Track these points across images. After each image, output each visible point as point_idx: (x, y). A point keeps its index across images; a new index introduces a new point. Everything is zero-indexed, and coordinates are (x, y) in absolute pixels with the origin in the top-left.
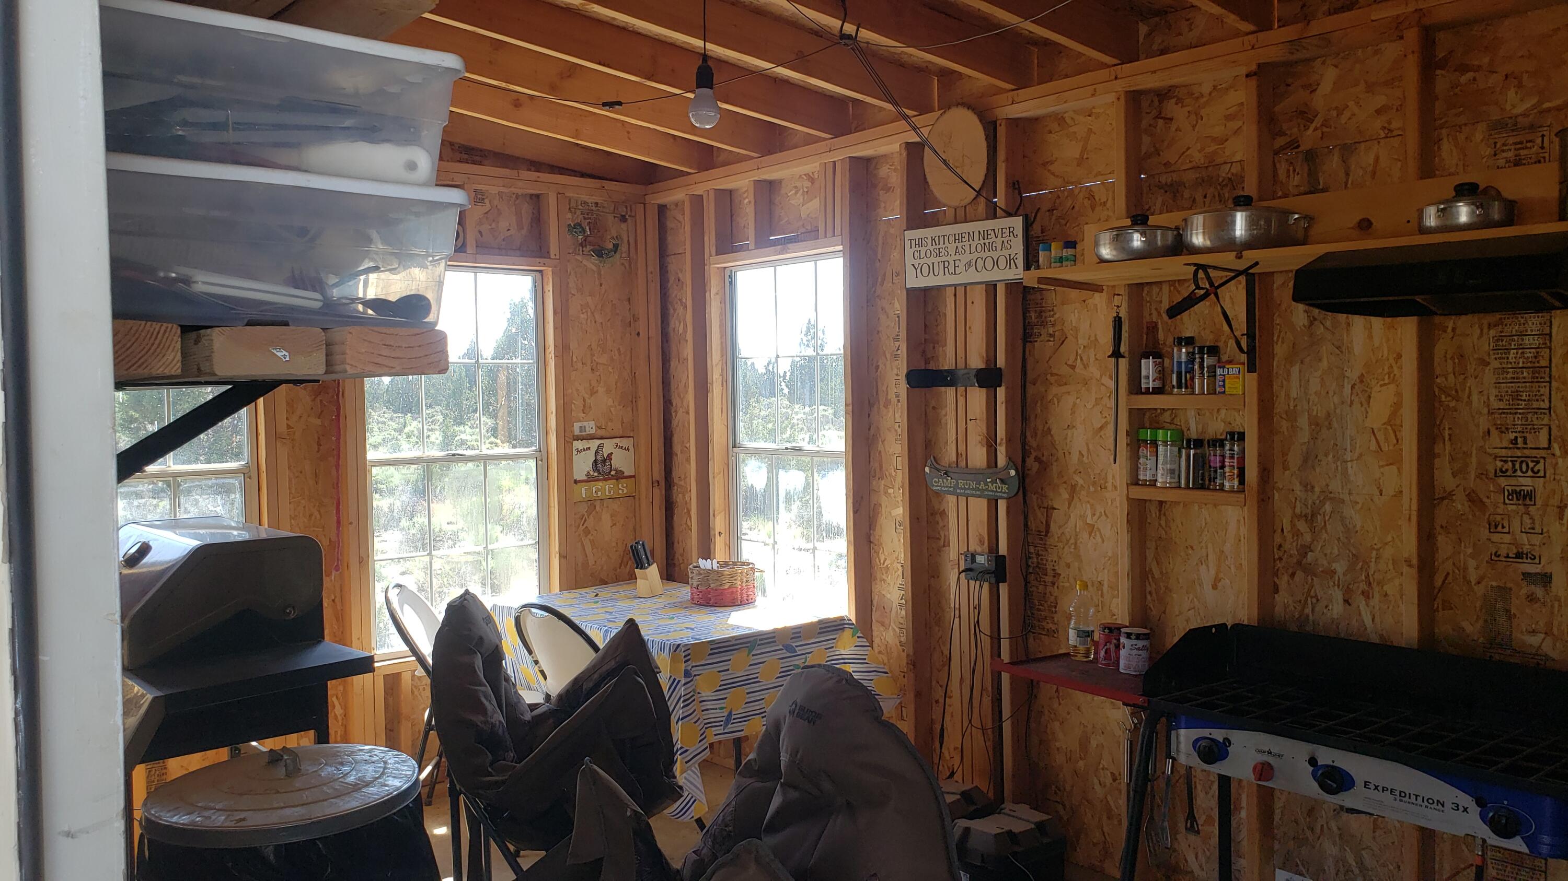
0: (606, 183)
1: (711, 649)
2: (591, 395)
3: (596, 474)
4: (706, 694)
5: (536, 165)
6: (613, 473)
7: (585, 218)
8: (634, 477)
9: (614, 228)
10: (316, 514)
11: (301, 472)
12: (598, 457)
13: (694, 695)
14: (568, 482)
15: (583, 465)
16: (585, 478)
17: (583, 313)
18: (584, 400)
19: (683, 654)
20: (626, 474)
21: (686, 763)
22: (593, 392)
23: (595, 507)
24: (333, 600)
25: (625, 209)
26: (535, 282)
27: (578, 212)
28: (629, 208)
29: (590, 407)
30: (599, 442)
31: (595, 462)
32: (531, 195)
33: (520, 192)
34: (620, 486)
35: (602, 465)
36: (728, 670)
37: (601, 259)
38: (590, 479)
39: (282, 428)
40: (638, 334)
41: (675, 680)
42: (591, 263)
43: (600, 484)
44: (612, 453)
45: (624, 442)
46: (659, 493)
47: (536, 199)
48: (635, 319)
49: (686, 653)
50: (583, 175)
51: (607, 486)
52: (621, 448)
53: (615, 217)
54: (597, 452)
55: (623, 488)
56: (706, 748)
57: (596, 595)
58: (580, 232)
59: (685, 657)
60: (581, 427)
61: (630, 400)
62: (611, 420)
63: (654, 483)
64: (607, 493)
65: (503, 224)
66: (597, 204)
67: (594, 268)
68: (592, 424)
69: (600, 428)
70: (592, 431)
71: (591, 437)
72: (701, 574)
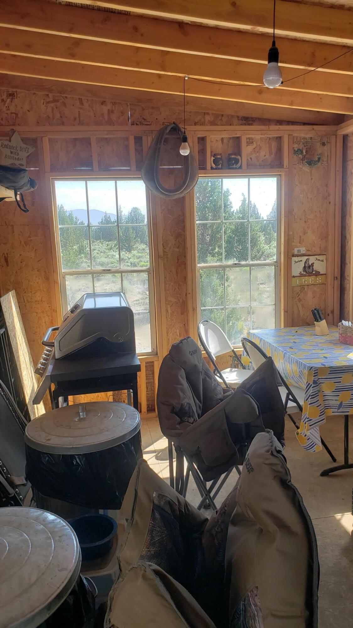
0: (315, 127)
1: (330, 371)
2: (304, 235)
3: (305, 273)
4: (327, 392)
5: (280, 122)
6: (314, 272)
7: (305, 146)
8: (325, 274)
9: (320, 149)
10: (177, 289)
11: (171, 271)
12: (306, 265)
13: (318, 393)
14: (289, 276)
15: (297, 268)
16: (299, 275)
17: (301, 194)
18: (300, 237)
19: (314, 372)
20: (321, 273)
21: (310, 426)
22: (305, 233)
23: (304, 288)
24: (184, 325)
25: (327, 139)
26: (277, 180)
27: (301, 143)
28: (328, 138)
29: (303, 240)
30: (306, 257)
31: (305, 267)
32: (277, 138)
33: (270, 136)
34: (318, 279)
35: (308, 270)
36: (340, 382)
37: (310, 166)
38: (301, 275)
39: (161, 253)
40: (330, 203)
41: (309, 384)
42: (306, 168)
43: (307, 278)
44: (313, 263)
45: (321, 258)
46: (337, 283)
47: (279, 139)
48: (329, 195)
49: (315, 372)
50: (304, 124)
51: (310, 279)
52: (319, 260)
53: (321, 144)
54: (305, 262)
55: (319, 280)
56: (324, 419)
57: (297, 332)
58: (300, 153)
59: (314, 374)
60: (298, 250)
61: (324, 236)
62: (314, 246)
63: (335, 278)
64: (310, 282)
65: (262, 153)
66: (311, 138)
67: (308, 171)
68: (304, 249)
69: (308, 250)
70: (304, 252)
71: (304, 255)
72: (343, 328)
